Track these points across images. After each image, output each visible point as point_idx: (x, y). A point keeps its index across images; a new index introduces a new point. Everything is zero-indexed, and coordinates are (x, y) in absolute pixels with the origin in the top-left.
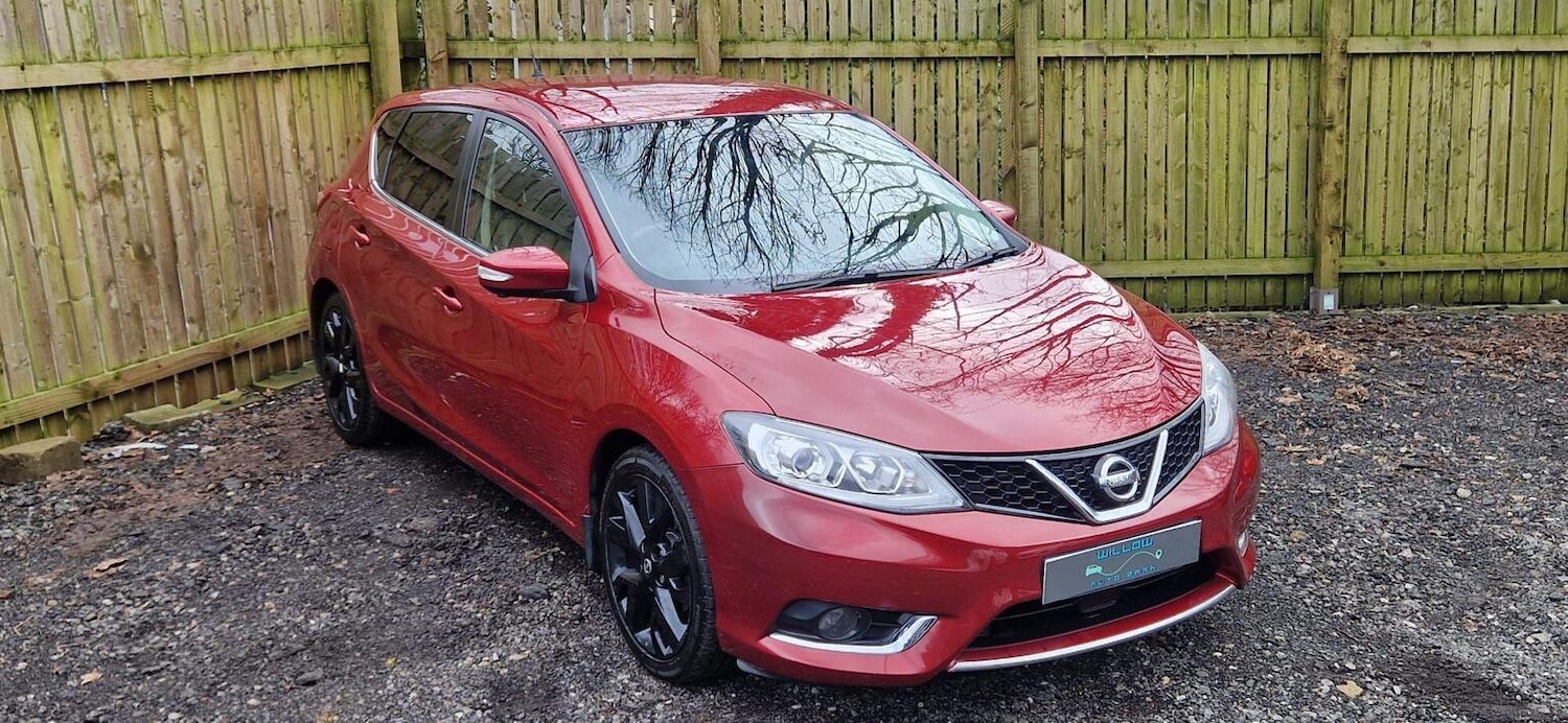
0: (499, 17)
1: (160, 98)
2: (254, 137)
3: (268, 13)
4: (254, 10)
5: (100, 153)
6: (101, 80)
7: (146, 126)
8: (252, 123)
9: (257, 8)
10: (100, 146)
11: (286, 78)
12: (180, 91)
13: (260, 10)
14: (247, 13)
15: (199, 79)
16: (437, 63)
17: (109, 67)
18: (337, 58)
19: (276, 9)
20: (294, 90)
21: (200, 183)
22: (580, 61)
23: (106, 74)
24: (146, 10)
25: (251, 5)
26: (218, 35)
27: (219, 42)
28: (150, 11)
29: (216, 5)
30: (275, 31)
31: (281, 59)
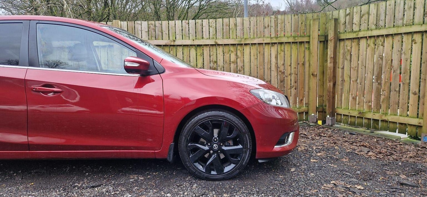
0: (355, 24)
1: (232, 48)
2: (262, 60)
3: (272, 28)
4: (268, 27)
5: (212, 61)
6: (214, 43)
7: (227, 56)
8: (262, 57)
10: (213, 59)
11: (276, 45)
12: (239, 47)
13: (269, 27)
14: (265, 28)
15: (246, 44)
16: (331, 40)
17: (217, 41)
18: (295, 40)
19: (275, 27)
20: (278, 49)
21: (241, 71)
22: (382, 36)
23: (216, 42)
24: (232, 27)
25: (266, 25)
26: (254, 34)
27: (254, 35)
28: (233, 28)
29: (254, 26)
30: (274, 33)
31: (273, 40)
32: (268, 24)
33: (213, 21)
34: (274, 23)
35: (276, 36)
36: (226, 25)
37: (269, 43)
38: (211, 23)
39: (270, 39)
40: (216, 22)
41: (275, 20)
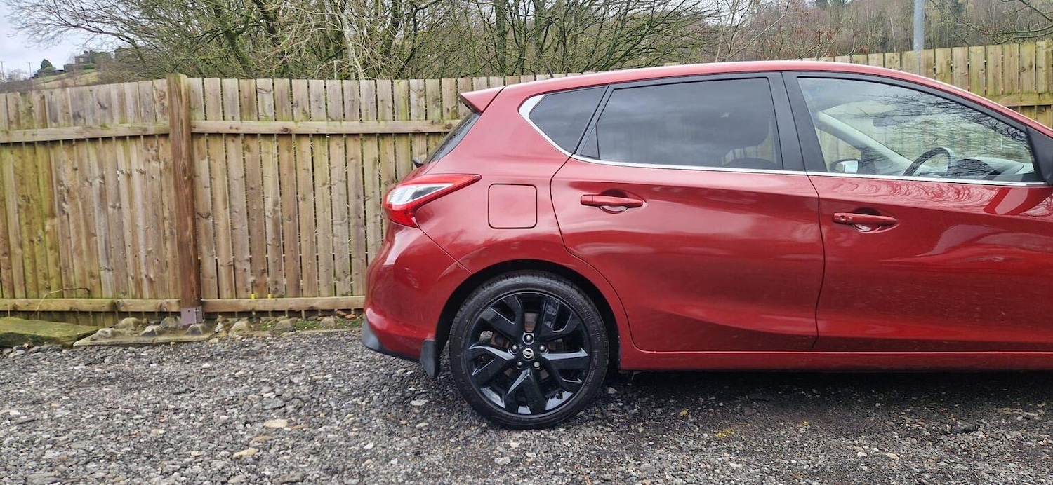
3: (1039, 70)
4: (1029, 69)
9: (1031, 67)
14: (1022, 70)
25: (1026, 65)
26: (995, 84)
27: (995, 88)
28: (944, 70)
29: (997, 66)
30: (1043, 82)
31: (1044, 99)
32: (1031, 62)
33: (893, 58)
34: (1044, 58)
35: (1048, 89)
36: (927, 64)
37: (1032, 107)
38: (890, 62)
39: (1037, 96)
40: (901, 59)
41: (1047, 53)
